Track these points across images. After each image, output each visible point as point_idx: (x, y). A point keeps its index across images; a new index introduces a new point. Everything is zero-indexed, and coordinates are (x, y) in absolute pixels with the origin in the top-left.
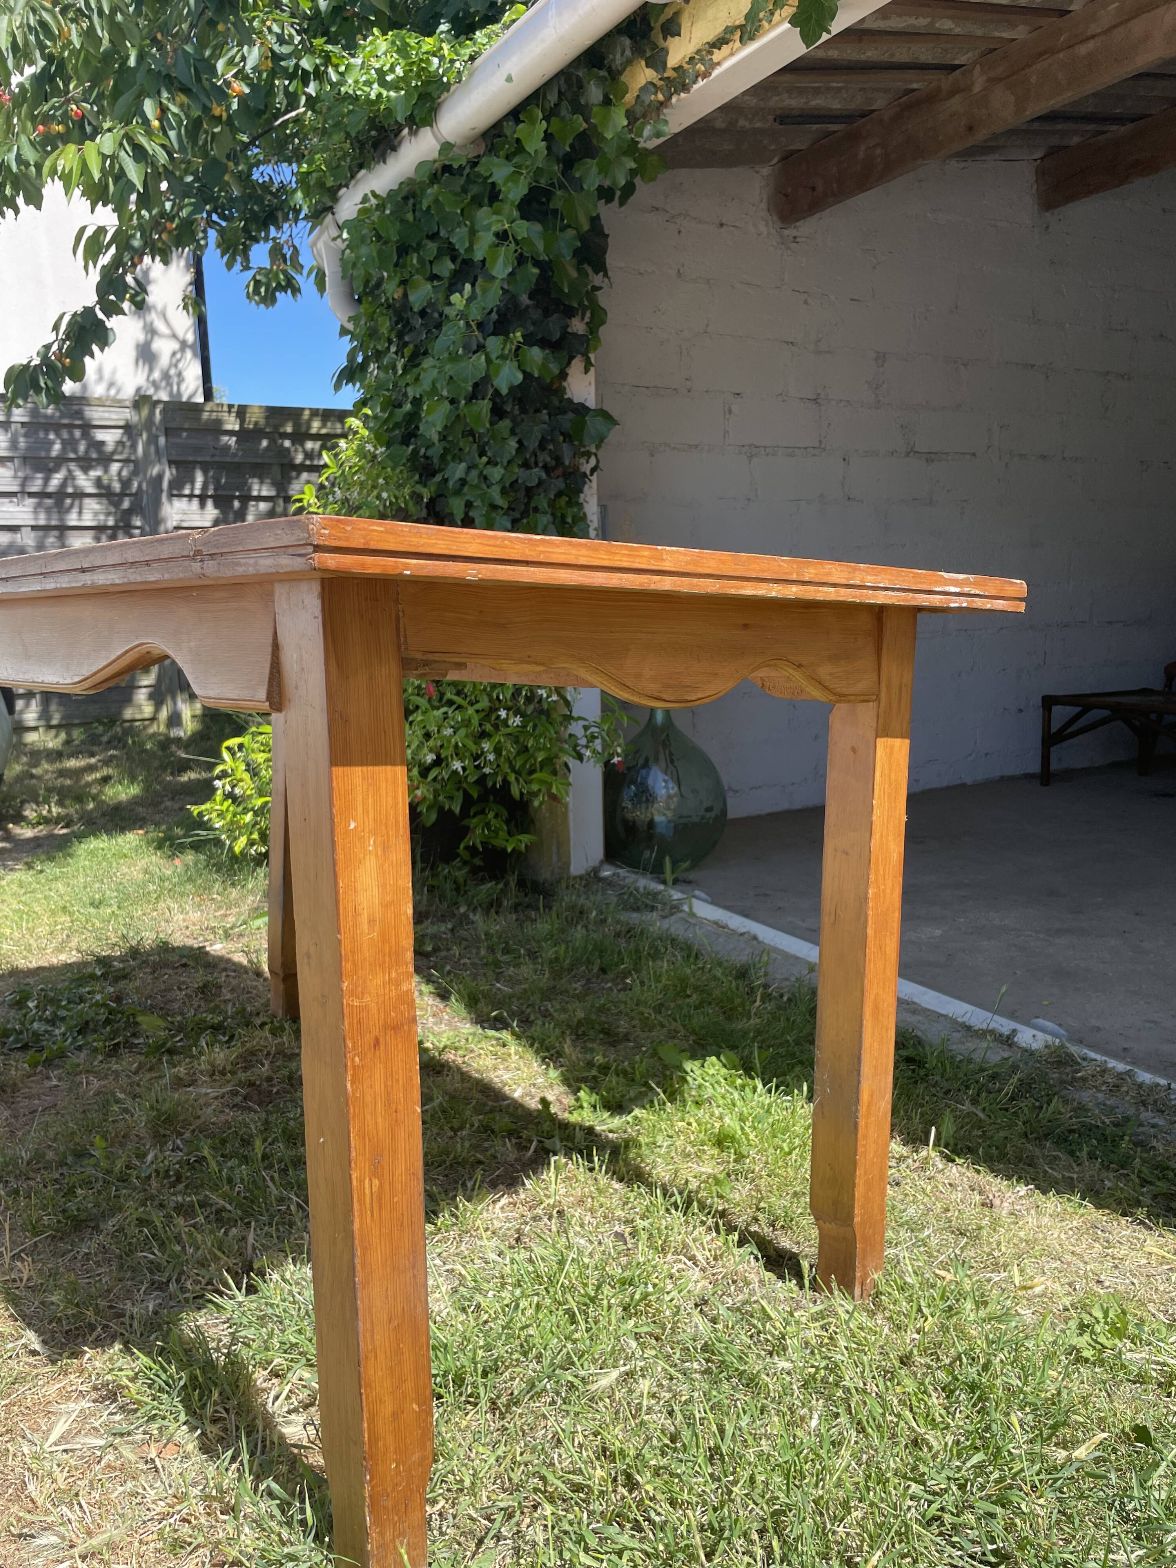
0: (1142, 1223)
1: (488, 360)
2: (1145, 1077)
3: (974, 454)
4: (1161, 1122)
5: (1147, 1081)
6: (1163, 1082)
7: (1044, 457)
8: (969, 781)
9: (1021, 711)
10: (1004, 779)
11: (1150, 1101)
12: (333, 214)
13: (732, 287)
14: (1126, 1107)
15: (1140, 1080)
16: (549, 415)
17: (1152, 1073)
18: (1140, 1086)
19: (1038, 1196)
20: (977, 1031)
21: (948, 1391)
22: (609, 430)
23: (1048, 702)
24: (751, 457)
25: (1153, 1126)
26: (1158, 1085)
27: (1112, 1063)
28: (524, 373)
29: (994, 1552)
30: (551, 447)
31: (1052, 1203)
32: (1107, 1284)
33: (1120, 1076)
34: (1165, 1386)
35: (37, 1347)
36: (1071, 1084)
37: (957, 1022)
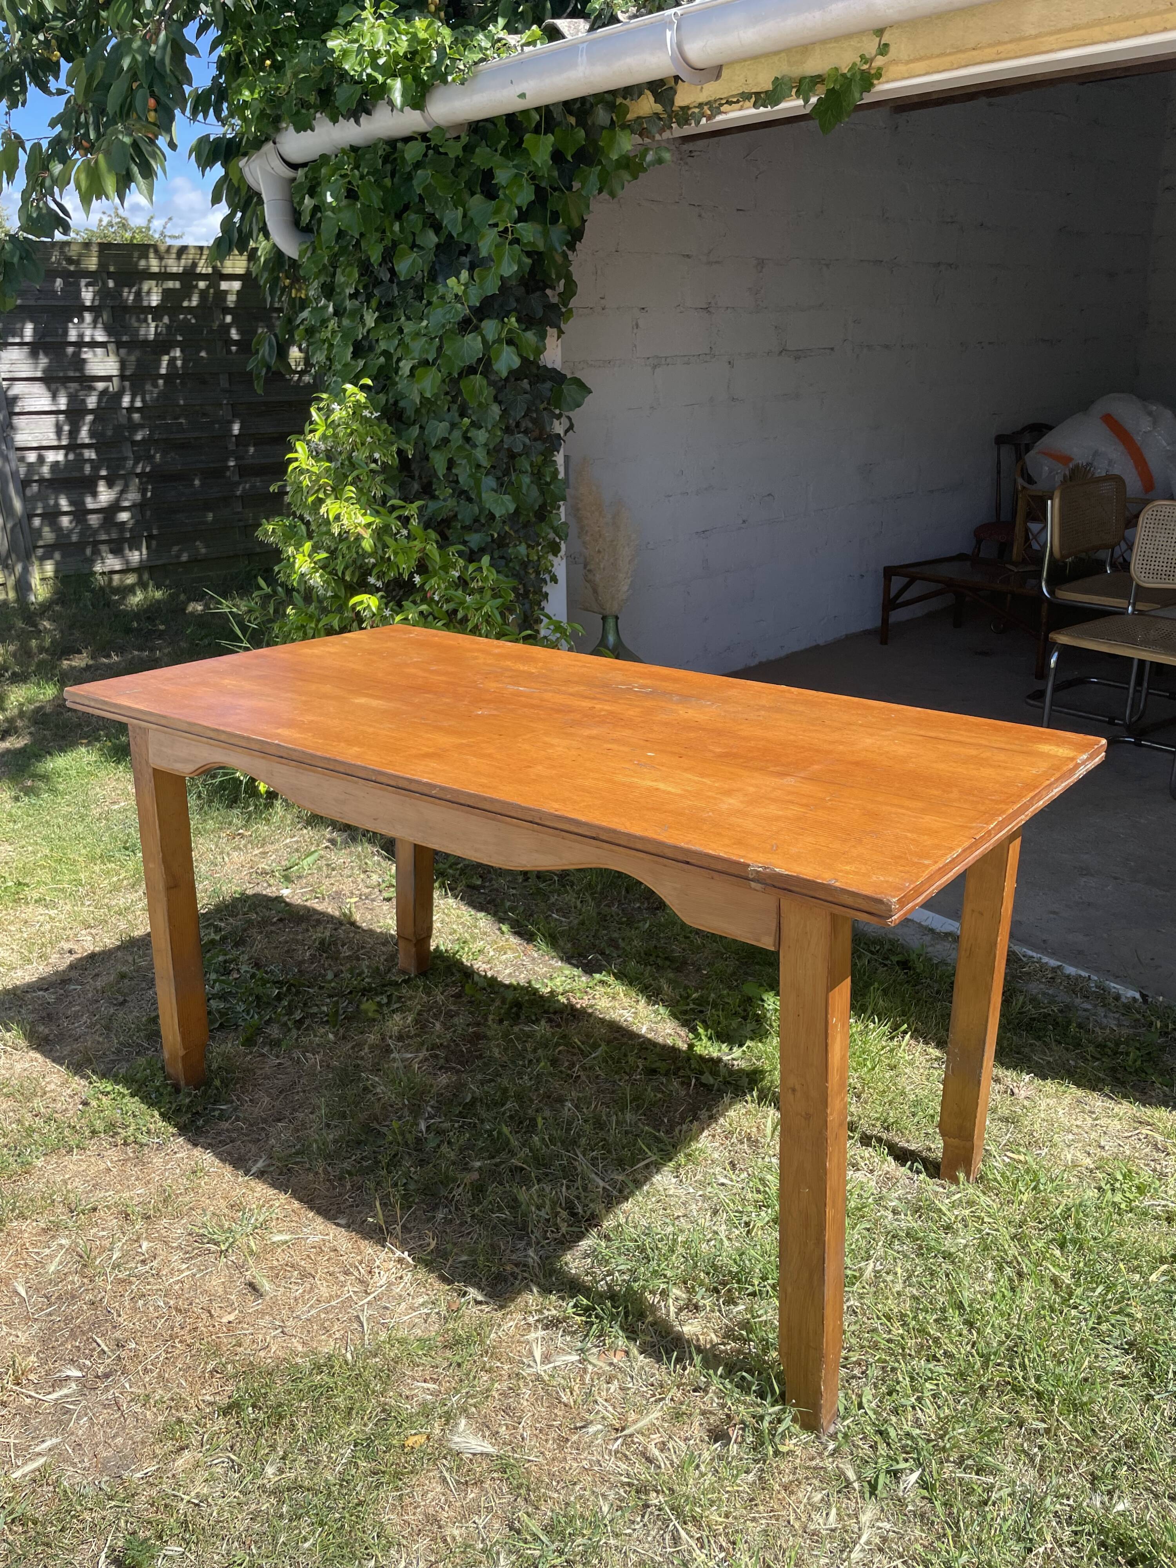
0: (1107, 1095)
1: (484, 341)
2: (1071, 970)
3: (832, 349)
4: (1089, 1007)
5: (1073, 973)
6: (1084, 974)
7: (887, 347)
8: (821, 642)
9: (862, 576)
10: (849, 637)
11: (1078, 989)
12: (275, 143)
13: (639, 205)
14: (1064, 998)
15: (1068, 972)
16: (530, 383)
17: (1076, 967)
18: (1068, 977)
19: (1038, 1082)
20: (939, 934)
21: (1062, 1246)
22: (584, 398)
23: (889, 572)
24: (655, 367)
25: (1085, 1010)
26: (1080, 976)
27: (1045, 959)
28: (520, 355)
29: (1126, 1343)
30: (535, 415)
31: (1050, 1086)
32: (1107, 1148)
33: (1054, 970)
34: (1169, 1220)
35: (480, 1298)
36: (1020, 978)
37: (922, 926)
